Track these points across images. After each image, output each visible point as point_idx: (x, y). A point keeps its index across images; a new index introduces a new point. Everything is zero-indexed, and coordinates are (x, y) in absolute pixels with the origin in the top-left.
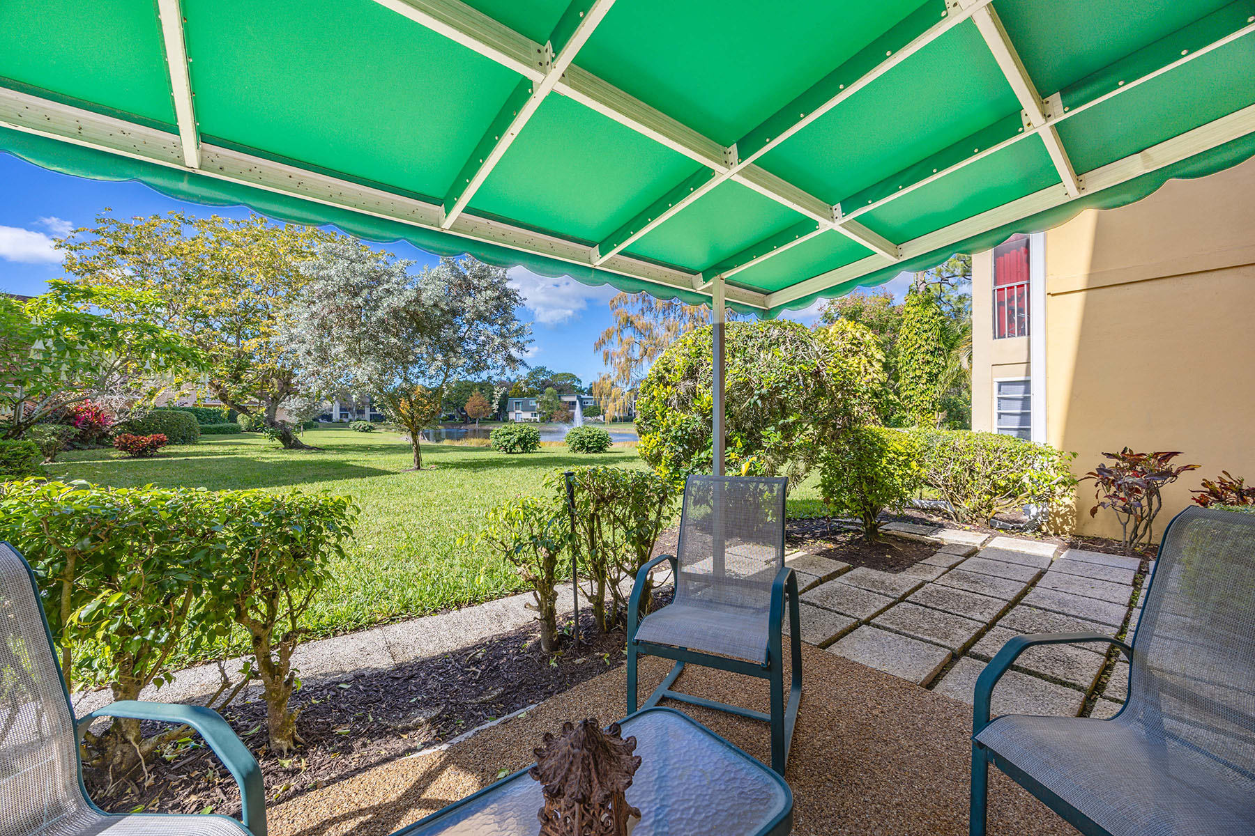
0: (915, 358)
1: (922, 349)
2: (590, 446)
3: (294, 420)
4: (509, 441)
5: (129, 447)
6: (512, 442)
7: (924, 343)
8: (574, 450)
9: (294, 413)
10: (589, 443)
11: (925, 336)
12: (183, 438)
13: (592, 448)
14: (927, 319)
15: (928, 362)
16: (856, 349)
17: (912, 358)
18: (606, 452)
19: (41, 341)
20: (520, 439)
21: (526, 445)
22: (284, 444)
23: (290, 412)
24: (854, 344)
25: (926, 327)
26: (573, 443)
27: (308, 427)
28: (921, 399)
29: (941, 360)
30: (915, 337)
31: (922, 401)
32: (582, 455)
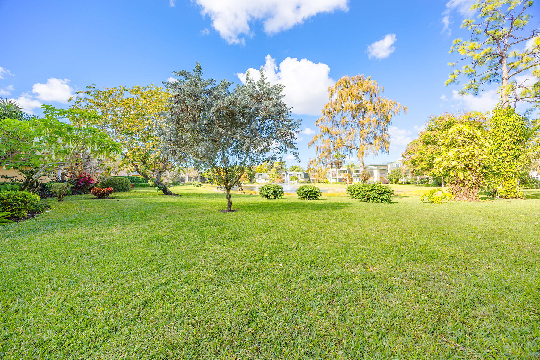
0: (502, 146)
1: (508, 141)
2: (311, 196)
3: (170, 182)
4: (268, 193)
5: (97, 194)
6: (270, 193)
7: (509, 137)
8: (301, 198)
9: (170, 179)
10: (310, 194)
11: (510, 133)
12: (124, 189)
13: (311, 197)
14: (511, 123)
15: (512, 149)
16: (470, 140)
17: (500, 147)
18: (318, 199)
19: (38, 137)
20: (274, 192)
21: (277, 196)
22: (164, 193)
23: (168, 178)
24: (468, 138)
25: (511, 127)
26: (301, 194)
27: (175, 184)
28: (506, 170)
29: (521, 147)
30: (502, 134)
31: (507, 172)
32: (306, 201)
